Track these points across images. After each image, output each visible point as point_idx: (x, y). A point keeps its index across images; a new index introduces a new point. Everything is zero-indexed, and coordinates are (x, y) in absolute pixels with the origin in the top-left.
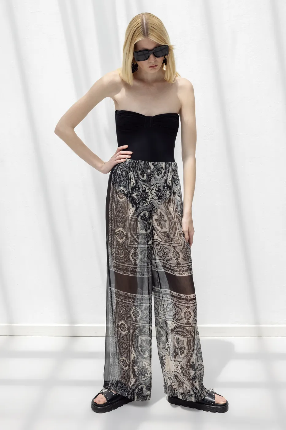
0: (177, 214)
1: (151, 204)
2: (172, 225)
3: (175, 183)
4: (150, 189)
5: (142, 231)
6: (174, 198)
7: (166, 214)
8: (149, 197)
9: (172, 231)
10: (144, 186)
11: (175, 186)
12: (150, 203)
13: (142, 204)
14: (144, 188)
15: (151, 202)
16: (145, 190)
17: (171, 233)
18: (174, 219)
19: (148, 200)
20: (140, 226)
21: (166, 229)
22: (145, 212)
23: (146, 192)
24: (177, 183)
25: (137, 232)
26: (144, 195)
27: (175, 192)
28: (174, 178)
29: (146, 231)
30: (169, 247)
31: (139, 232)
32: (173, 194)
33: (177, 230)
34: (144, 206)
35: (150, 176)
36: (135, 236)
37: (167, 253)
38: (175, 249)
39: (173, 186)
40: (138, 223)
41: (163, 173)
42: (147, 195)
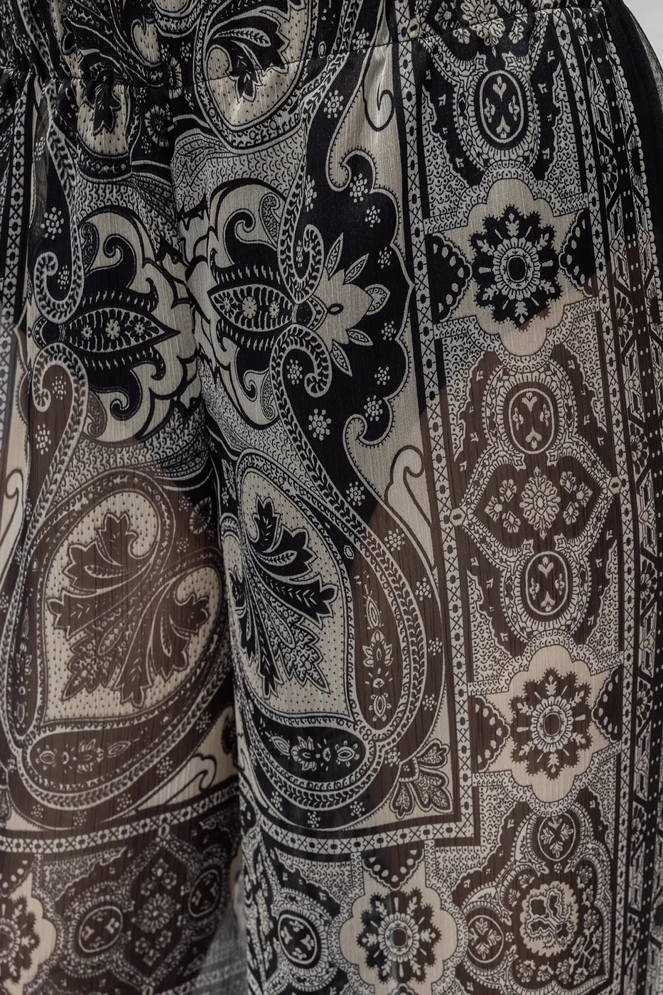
0: (465, 515)
1: (186, 413)
2: (392, 637)
3: (455, 148)
4: (167, 261)
5: (83, 695)
6: (436, 332)
7: (323, 519)
8: (168, 350)
9: (394, 700)
10: (107, 225)
12: (175, 404)
13: (85, 424)
14: (115, 242)
15: (185, 399)
17: (378, 725)
18: (433, 576)
19: (159, 375)
20: (66, 655)
21: (321, 683)
22: (118, 503)
23: (135, 294)
24: (477, 148)
25: (30, 709)
26: (113, 329)
27: (453, 262)
28: (449, 89)
29: (125, 693)
30: (334, 868)
31: (53, 712)
32: (420, 284)
33: (451, 687)
34: (108, 445)
35: (163, 100)
36: (17, 752)
37: (304, 933)
38: (395, 879)
39: (434, 184)
40: (49, 618)
41: (292, 53)
42: (139, 329)
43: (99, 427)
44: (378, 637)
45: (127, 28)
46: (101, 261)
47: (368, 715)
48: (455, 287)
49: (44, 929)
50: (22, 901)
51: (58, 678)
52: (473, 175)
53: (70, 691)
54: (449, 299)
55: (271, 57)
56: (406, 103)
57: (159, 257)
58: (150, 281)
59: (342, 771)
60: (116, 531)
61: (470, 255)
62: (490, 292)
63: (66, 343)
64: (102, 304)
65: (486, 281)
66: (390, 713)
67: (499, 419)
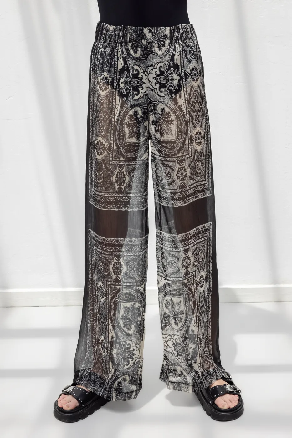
0: (189, 109)
1: (146, 96)
2: (182, 127)
3: (187, 59)
4: (145, 73)
5: (131, 138)
6: (185, 83)
8: (144, 86)
9: (182, 136)
10: (136, 67)
11: (188, 63)
12: (144, 94)
13: (131, 96)
14: (137, 70)
15: (146, 94)
16: (138, 74)
17: (180, 140)
18: (186, 117)
19: (142, 89)
20: (128, 132)
21: (171, 134)
22: (136, 108)
23: (139, 77)
24: (190, 59)
25: (123, 140)
26: (136, 82)
27: (187, 73)
28: (186, 51)
29: (137, 139)
30: (173, 163)
31: (126, 141)
32: (183, 77)
33: (188, 134)
34: (135, 99)
35: (147, 50)
36: (121, 148)
37: (168, 174)
38: (181, 165)
39: (185, 63)
40: (125, 126)
41: (167, 45)
42: (140, 83)
43: (134, 97)
44: (180, 127)
45: (141, 40)
46: (135, 72)
47: (178, 139)
48: (188, 77)
49: (127, 177)
50: (123, 172)
51: (127, 135)
52: (190, 62)
53: (129, 138)
54: (187, 78)
55: (164, 46)
56: (181, 53)
57: (144, 72)
58: (142, 76)
59: (174, 148)
60: (136, 113)
61: (190, 72)
62: (192, 77)
63: (129, 84)
64: (134, 78)
65: (192, 76)
66: (181, 138)
67: (193, 95)
